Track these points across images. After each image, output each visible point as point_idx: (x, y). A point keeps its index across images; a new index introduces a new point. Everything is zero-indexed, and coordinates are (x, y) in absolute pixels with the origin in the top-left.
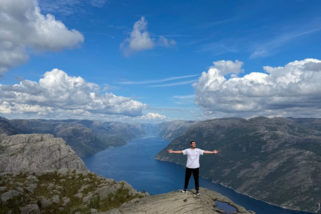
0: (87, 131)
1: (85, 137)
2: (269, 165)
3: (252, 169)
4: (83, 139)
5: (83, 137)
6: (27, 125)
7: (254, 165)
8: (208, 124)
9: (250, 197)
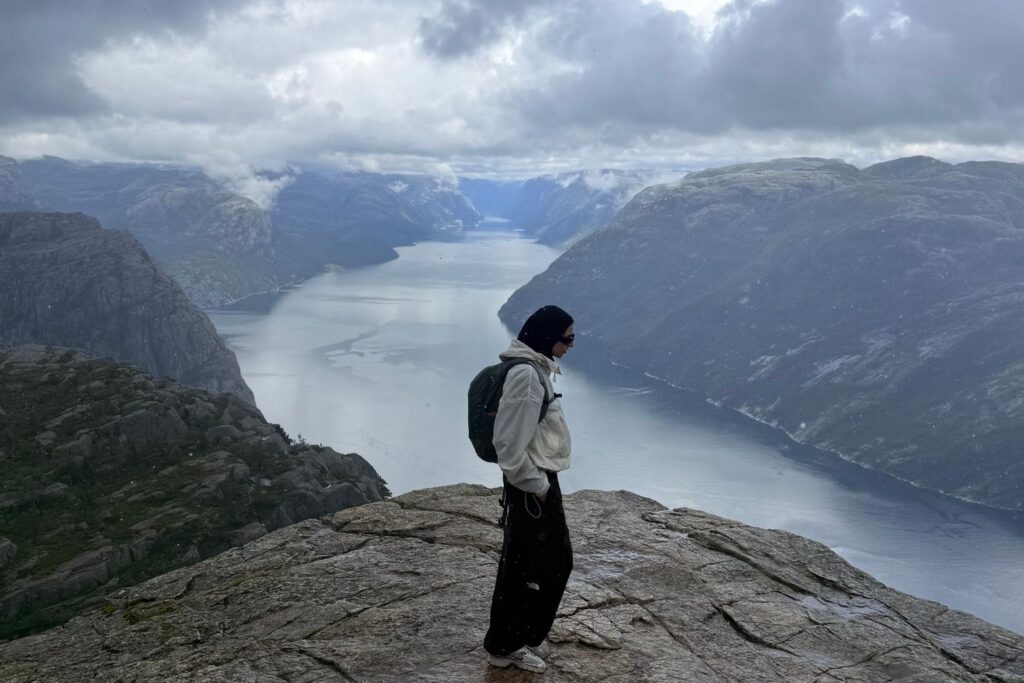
0: (243, 206)
1: (237, 226)
2: (926, 342)
3: (859, 356)
4: (226, 235)
5: (228, 226)
6: (10, 177)
7: (871, 341)
8: (710, 184)
9: (845, 458)
